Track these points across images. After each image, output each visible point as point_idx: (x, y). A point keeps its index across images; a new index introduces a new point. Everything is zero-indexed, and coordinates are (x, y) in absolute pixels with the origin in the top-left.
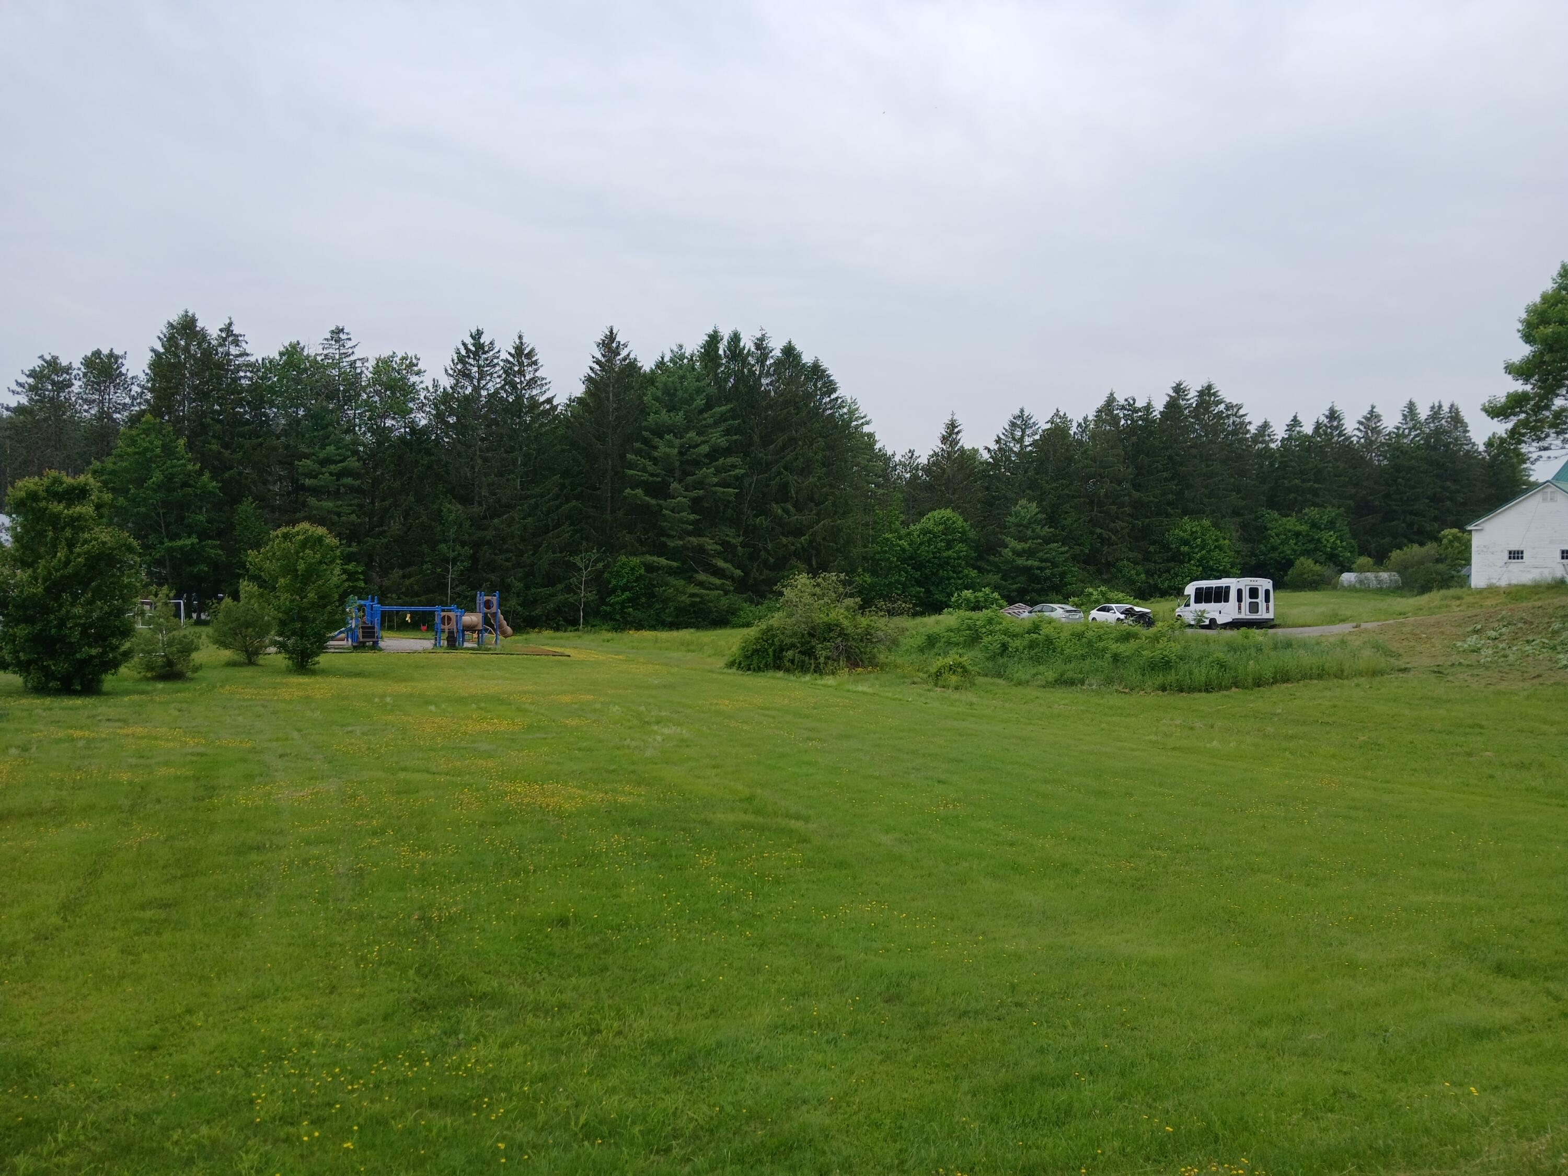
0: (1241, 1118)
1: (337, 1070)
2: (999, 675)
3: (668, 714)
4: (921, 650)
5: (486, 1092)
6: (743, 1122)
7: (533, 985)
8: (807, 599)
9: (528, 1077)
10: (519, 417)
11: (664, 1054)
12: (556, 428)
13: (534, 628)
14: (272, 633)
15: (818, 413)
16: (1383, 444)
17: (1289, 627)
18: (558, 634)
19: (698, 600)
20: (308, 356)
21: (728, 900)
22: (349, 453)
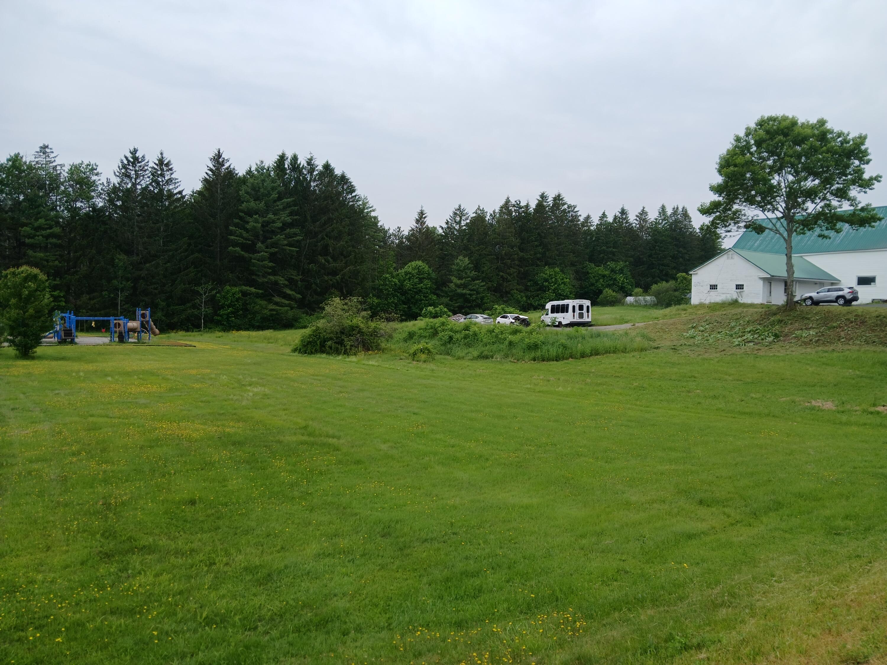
0: (570, 587)
1: (52, 596)
2: (448, 354)
3: (256, 380)
4: (405, 340)
5: (145, 603)
6: (300, 609)
7: (174, 539)
8: (340, 312)
9: (171, 592)
10: (162, 202)
11: (253, 575)
12: (185, 209)
13: (173, 330)
14: (6, 334)
15: (345, 204)
16: (648, 228)
17: (599, 326)
18: (189, 333)
19: (275, 313)
20: (25, 163)
21: (292, 485)
22: (54, 223)
